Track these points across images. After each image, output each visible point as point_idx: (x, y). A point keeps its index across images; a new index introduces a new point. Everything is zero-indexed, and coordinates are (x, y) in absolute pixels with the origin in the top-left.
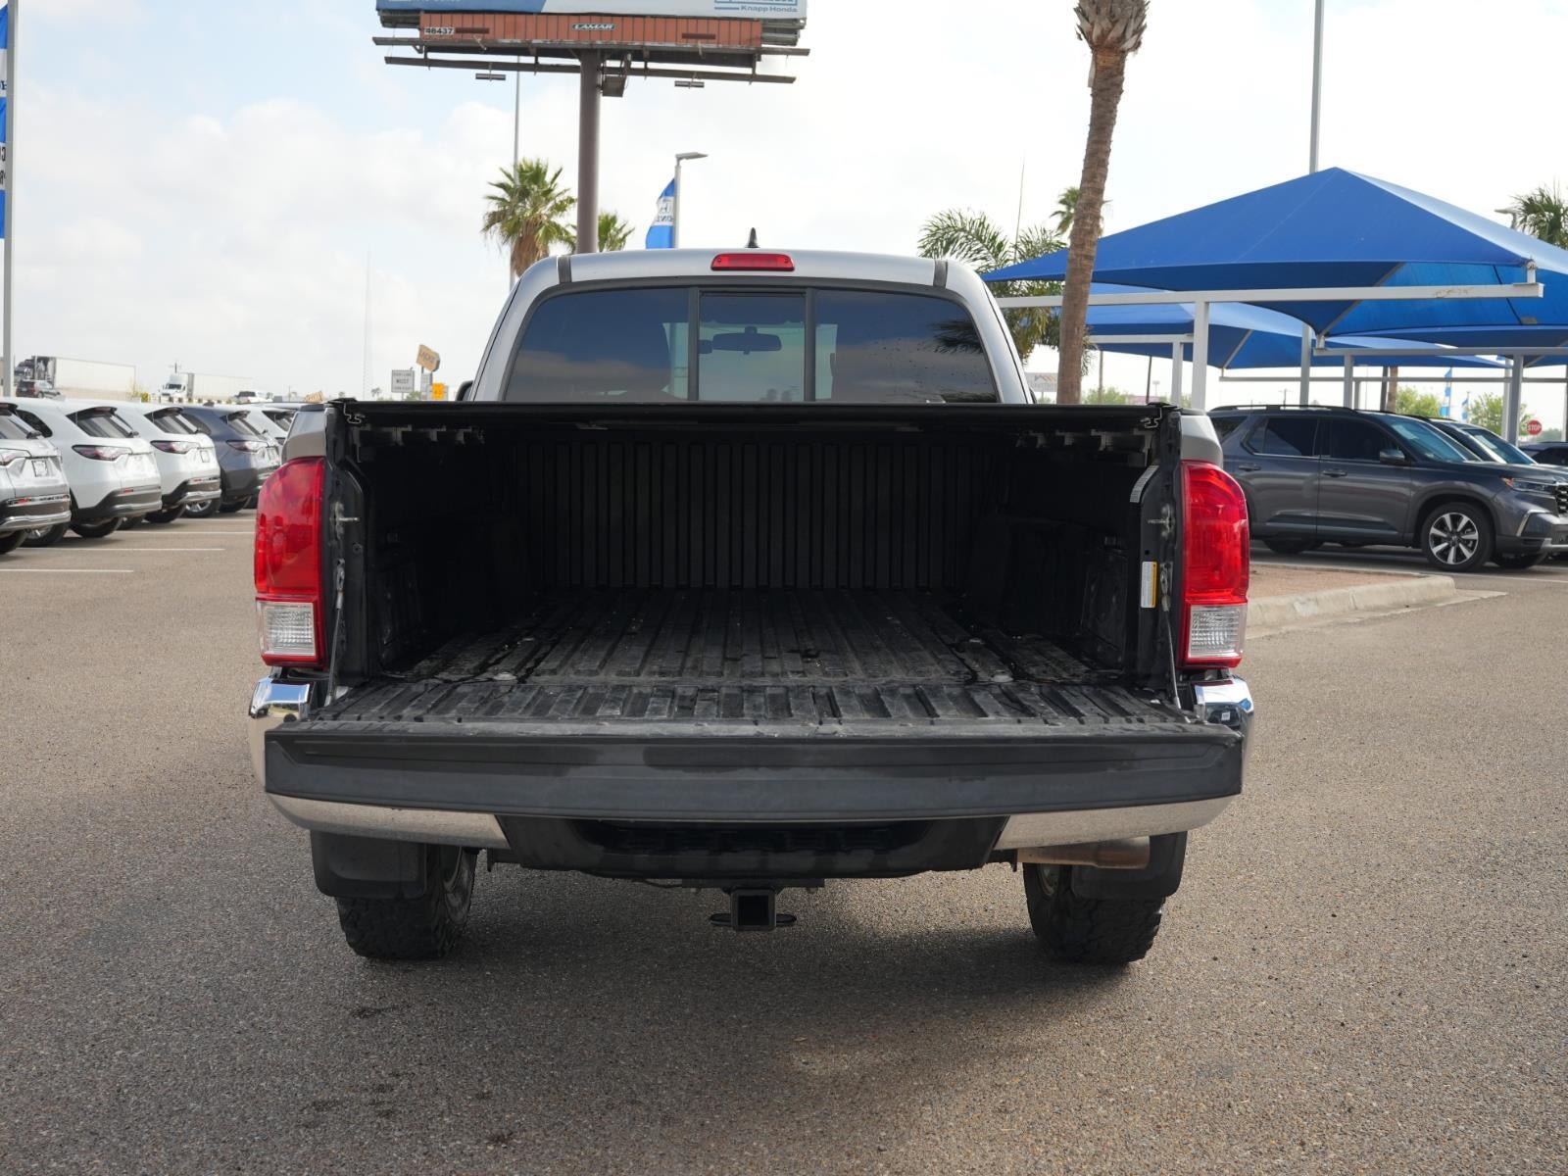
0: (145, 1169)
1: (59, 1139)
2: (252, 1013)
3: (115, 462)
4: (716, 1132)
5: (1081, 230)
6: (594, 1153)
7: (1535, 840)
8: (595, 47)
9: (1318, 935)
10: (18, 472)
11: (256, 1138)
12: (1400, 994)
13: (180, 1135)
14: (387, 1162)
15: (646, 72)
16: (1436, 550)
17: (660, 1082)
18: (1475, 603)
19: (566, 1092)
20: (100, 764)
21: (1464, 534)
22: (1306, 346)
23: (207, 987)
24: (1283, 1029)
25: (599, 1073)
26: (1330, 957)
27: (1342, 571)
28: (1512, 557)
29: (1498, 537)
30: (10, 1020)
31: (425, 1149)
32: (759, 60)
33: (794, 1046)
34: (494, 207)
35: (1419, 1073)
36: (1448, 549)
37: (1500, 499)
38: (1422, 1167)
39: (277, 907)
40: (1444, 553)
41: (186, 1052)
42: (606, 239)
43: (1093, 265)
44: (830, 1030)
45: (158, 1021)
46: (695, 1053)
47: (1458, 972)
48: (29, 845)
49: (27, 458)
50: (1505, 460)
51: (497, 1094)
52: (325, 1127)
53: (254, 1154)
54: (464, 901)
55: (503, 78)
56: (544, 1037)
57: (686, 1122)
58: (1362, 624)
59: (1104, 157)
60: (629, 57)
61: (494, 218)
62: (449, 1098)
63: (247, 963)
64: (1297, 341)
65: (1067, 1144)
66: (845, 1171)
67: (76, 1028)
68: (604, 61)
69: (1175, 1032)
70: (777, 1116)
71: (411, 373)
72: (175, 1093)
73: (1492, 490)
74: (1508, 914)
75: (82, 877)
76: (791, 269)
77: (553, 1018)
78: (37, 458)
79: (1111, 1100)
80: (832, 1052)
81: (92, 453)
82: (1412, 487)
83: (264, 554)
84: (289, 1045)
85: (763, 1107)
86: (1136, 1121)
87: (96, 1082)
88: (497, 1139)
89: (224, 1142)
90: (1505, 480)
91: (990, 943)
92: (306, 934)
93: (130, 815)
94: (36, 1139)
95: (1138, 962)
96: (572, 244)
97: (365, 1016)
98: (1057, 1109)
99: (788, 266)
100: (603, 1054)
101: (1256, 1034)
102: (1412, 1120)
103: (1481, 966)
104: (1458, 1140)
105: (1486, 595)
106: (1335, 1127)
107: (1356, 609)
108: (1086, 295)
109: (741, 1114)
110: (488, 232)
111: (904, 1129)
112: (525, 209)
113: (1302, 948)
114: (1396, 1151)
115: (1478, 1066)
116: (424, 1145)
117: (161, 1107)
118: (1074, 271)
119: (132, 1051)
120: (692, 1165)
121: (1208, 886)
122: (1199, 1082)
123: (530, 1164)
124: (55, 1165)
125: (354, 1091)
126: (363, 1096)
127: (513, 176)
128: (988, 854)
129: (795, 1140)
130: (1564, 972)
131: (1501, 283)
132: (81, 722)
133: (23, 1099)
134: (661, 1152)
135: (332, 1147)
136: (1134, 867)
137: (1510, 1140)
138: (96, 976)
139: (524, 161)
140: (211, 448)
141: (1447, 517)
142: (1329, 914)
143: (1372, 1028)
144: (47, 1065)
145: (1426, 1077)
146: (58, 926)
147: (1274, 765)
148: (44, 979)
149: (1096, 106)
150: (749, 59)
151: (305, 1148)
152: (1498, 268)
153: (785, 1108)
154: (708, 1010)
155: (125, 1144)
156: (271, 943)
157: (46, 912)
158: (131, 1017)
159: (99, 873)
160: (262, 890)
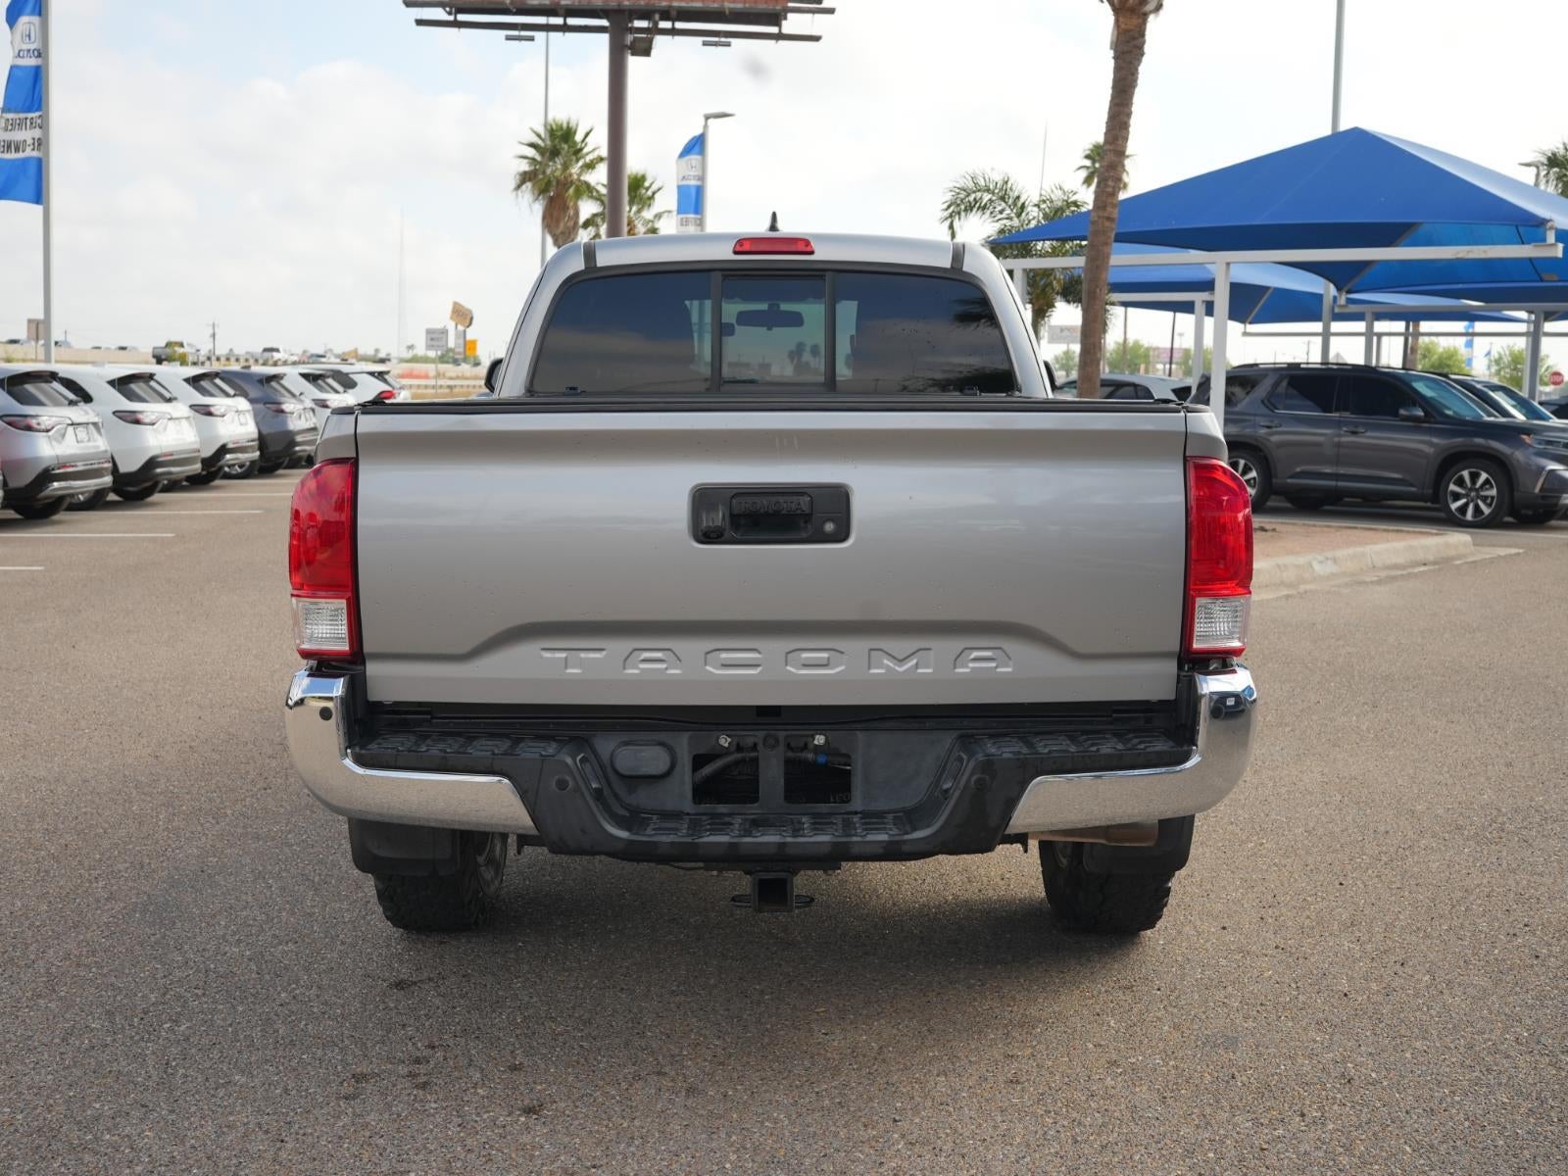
0: (193, 1141)
1: (112, 1111)
2: (294, 986)
3: (155, 427)
4: (738, 1103)
5: (1103, 192)
6: (621, 1125)
7: (1542, 806)
8: (622, 8)
9: (1325, 903)
10: (60, 438)
11: (299, 1110)
12: (1402, 964)
13: (226, 1107)
14: (423, 1134)
15: (673, 32)
16: (1454, 506)
17: (685, 1053)
18: (1492, 561)
19: (595, 1063)
20: (145, 734)
21: (1482, 490)
22: (1327, 303)
23: (250, 960)
24: (1288, 999)
25: (627, 1044)
26: (1336, 927)
27: (1362, 528)
28: (1530, 512)
29: (1515, 493)
30: (62, 994)
31: (460, 1120)
32: (786, 18)
33: (815, 1016)
34: (525, 166)
35: (1418, 1044)
36: (1466, 505)
37: (1519, 455)
38: (1418, 1138)
39: (317, 879)
40: (1463, 510)
41: (231, 1025)
42: (635, 197)
43: (1114, 226)
44: (849, 1000)
45: (204, 994)
46: (719, 1024)
47: (1460, 942)
48: (77, 818)
49: (69, 425)
50: (1524, 415)
51: (529, 1066)
52: (364, 1099)
53: (297, 1126)
54: (497, 874)
55: (532, 39)
56: (574, 1008)
57: (710, 1093)
58: (1379, 582)
59: (1126, 119)
60: (657, 17)
61: (525, 177)
62: (482, 1070)
63: (288, 935)
64: (1319, 297)
65: (1075, 1115)
66: (862, 1142)
67: (125, 1001)
68: (631, 21)
69: (1183, 1002)
70: (797, 1087)
71: (444, 332)
72: (221, 1066)
73: (1510, 447)
74: (1511, 882)
75: (129, 849)
76: (812, 253)
77: (582, 989)
78: (79, 424)
79: (1119, 1071)
80: (851, 1023)
81: (134, 419)
82: (1431, 444)
83: (299, 546)
84: (329, 1017)
85: (783, 1079)
86: (1143, 1092)
87: (146, 1055)
88: (529, 1111)
89: (268, 1114)
90: (1524, 437)
91: (1006, 911)
92: (345, 906)
93: (174, 786)
94: (89, 1112)
95: (1149, 932)
96: (602, 202)
97: (403, 988)
98: (1067, 1079)
99: (808, 249)
100: (630, 1025)
101: (1262, 1004)
102: (1409, 1091)
103: (1483, 936)
104: (1454, 1111)
105: (1502, 552)
106: (1334, 1098)
107: (1374, 567)
108: (1107, 257)
109: (763, 1085)
110: (519, 192)
111: (919, 1099)
112: (555, 168)
113: (1308, 917)
114: (1393, 1122)
115: (1476, 1036)
116: (459, 1116)
117: (207, 1080)
118: (1096, 233)
119: (179, 1024)
120: (715, 1136)
121: (1219, 854)
122: (1205, 1052)
123: (560, 1136)
124: (108, 1137)
125: (391, 1063)
126: (400, 1068)
127: (543, 136)
128: (999, 837)
129: (814, 1110)
130: (1564, 942)
131: (1523, 243)
132: (125, 691)
133: (77, 1072)
134: (685, 1123)
135: (372, 1119)
136: (1144, 845)
137: (1503, 1111)
138: (144, 949)
139: (554, 121)
140: (248, 411)
141: (1466, 474)
142: (1337, 883)
143: (1375, 998)
144: (99, 1039)
145: (1425, 1048)
146: (107, 899)
147: (1288, 729)
148: (94, 953)
149: (1118, 69)
150: (775, 18)
151: (346, 1120)
152: (1521, 229)
153: (805, 1079)
154: (731, 981)
155: (174, 1117)
156: (311, 915)
157: (95, 885)
158: (178, 990)
159: (145, 845)
160: (302, 861)
